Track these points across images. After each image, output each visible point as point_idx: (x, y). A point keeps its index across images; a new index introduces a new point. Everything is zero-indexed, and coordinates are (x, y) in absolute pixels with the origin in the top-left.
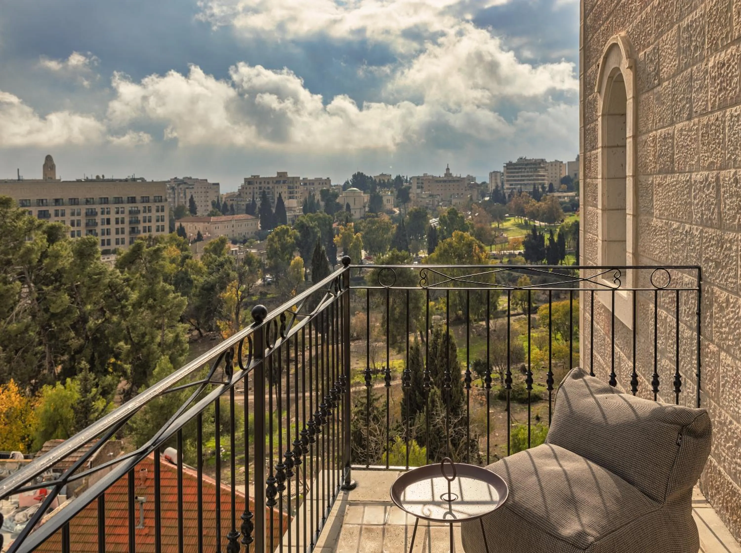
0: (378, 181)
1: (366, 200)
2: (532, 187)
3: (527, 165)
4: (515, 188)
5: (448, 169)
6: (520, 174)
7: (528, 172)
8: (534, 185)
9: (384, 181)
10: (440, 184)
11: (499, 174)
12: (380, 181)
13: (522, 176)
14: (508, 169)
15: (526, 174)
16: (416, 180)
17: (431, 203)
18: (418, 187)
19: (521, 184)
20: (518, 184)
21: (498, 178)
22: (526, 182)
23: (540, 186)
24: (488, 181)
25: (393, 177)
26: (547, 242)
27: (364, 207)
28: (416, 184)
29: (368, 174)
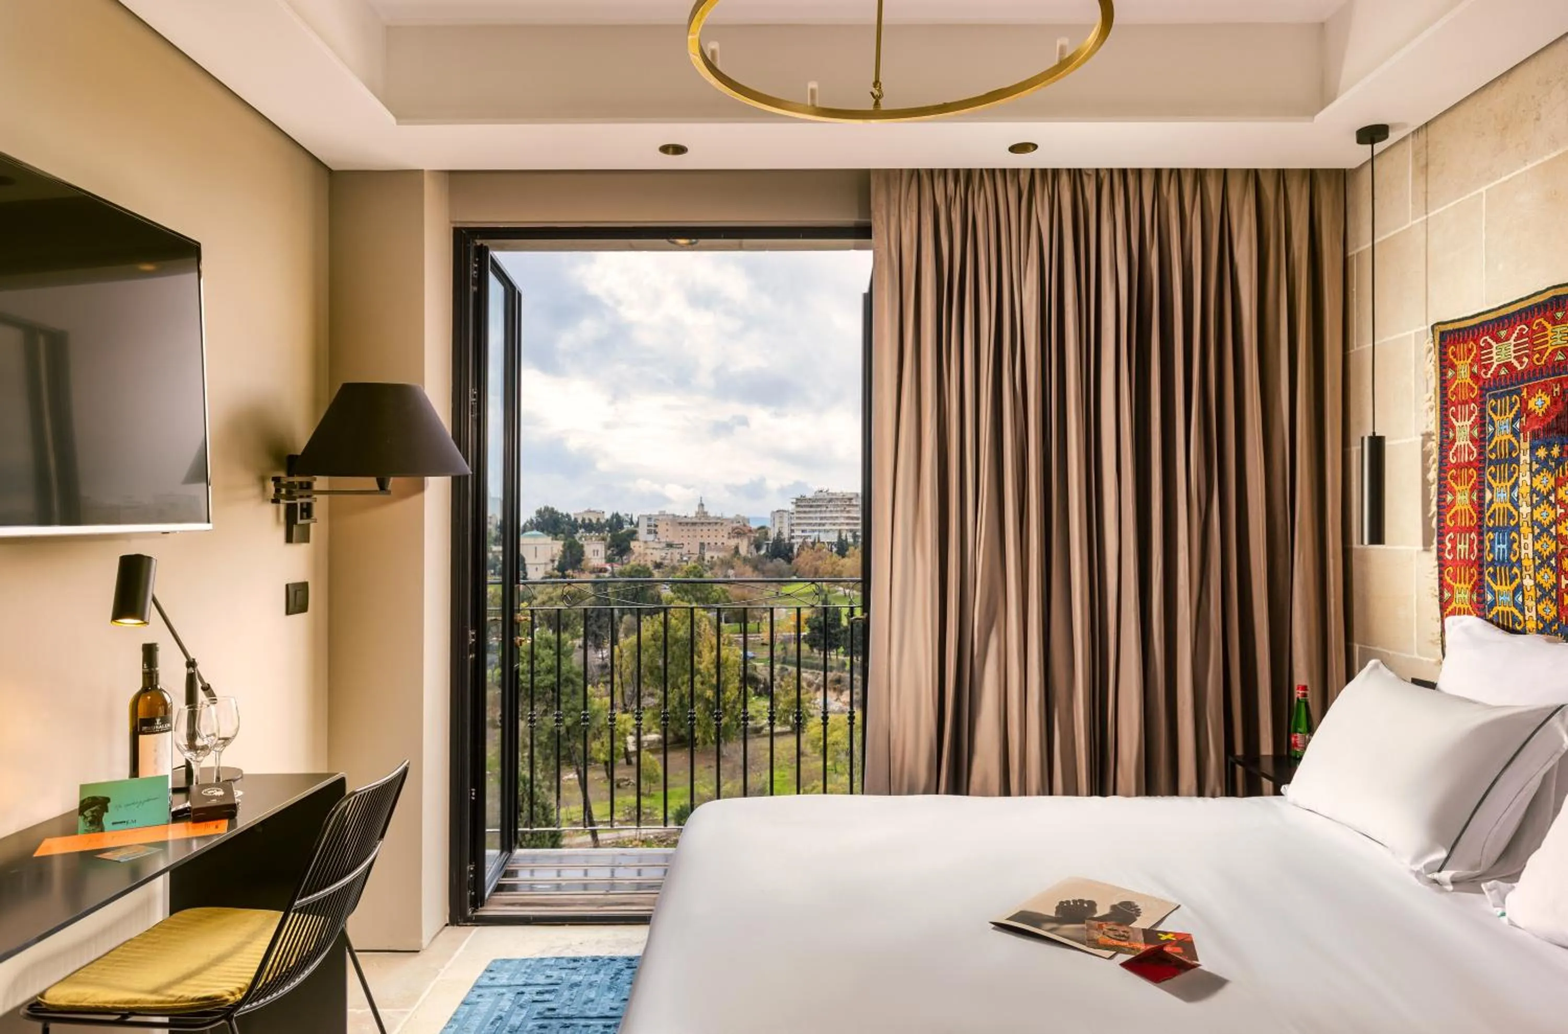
0: (580, 521)
1: (555, 551)
2: (836, 535)
3: (831, 500)
4: (810, 536)
5: (702, 505)
6: (818, 515)
7: (831, 511)
8: (840, 532)
9: (590, 520)
10: (685, 528)
11: (786, 515)
12: (583, 520)
13: (821, 518)
14: (798, 506)
15: (828, 515)
16: (646, 520)
17: (669, 556)
18: (649, 532)
19: (820, 531)
20: (813, 531)
21: (786, 520)
22: (827, 527)
23: (850, 535)
24: (768, 525)
25: (608, 516)
26: (844, 622)
27: (553, 561)
28: (646, 528)
29: (561, 509)
